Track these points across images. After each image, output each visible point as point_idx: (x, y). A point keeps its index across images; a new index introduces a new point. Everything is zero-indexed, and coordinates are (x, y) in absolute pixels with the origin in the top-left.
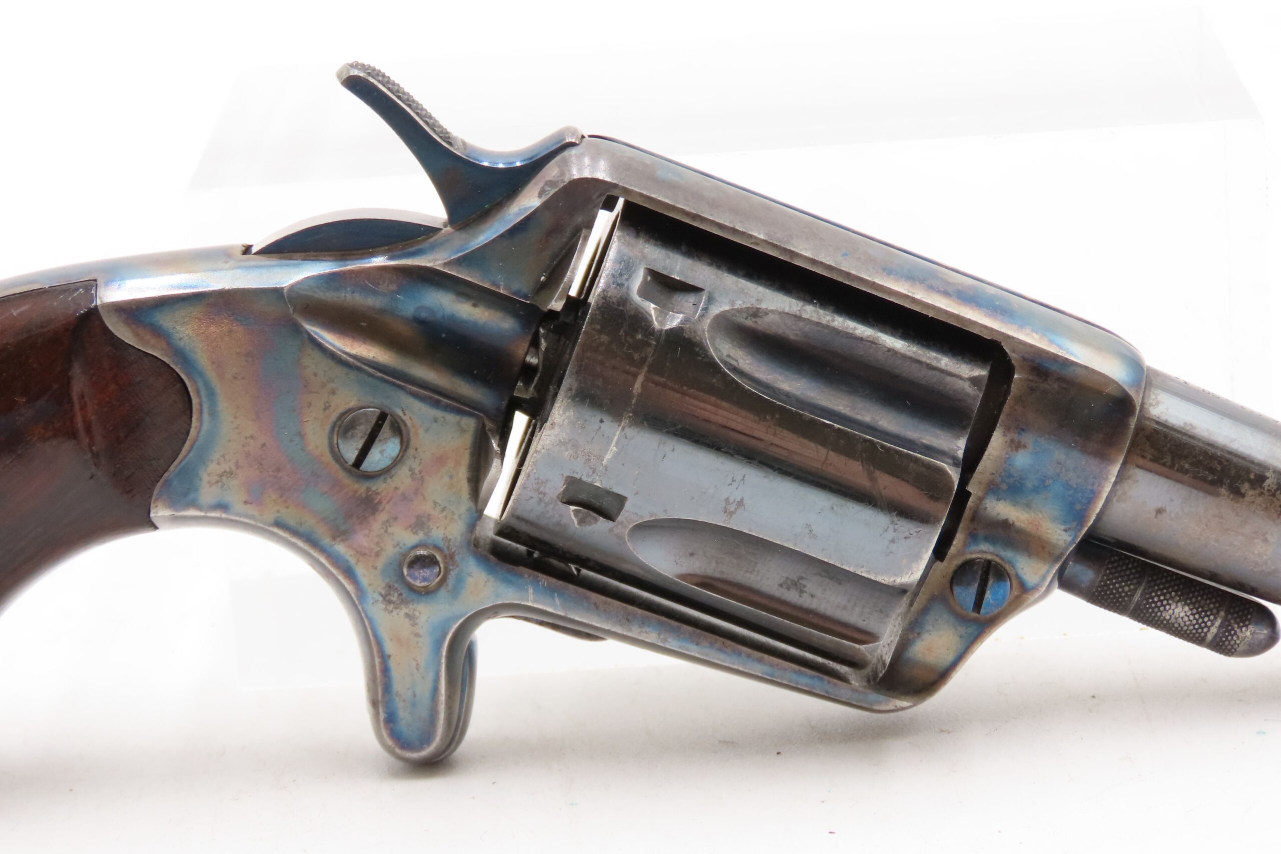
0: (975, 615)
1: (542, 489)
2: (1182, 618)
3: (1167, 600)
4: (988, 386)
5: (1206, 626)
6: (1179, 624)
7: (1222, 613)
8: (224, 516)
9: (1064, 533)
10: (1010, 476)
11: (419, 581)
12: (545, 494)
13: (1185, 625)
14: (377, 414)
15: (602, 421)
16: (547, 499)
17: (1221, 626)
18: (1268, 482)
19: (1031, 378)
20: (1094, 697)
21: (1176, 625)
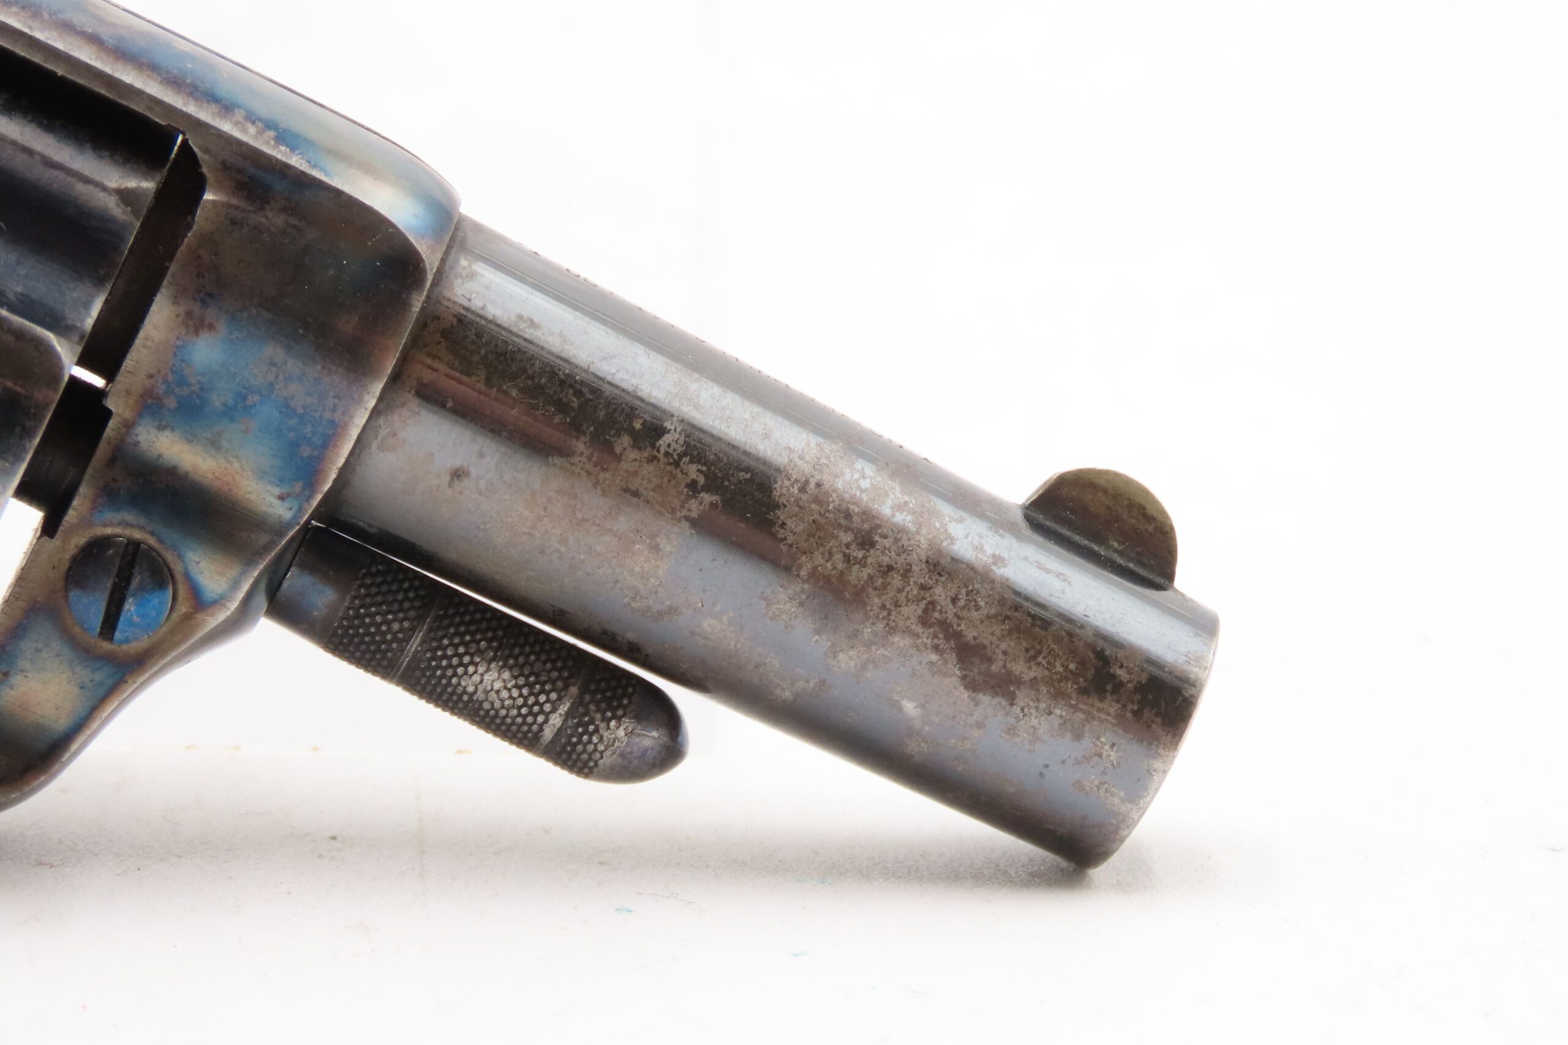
0: (105, 644)
2: (498, 692)
3: (472, 655)
4: (151, 211)
5: (542, 711)
6: (492, 703)
7: (574, 690)
9: (277, 502)
10: (182, 382)
13: (503, 707)
17: (569, 715)
18: (667, 438)
19: (234, 201)
20: (334, 838)
21: (486, 706)
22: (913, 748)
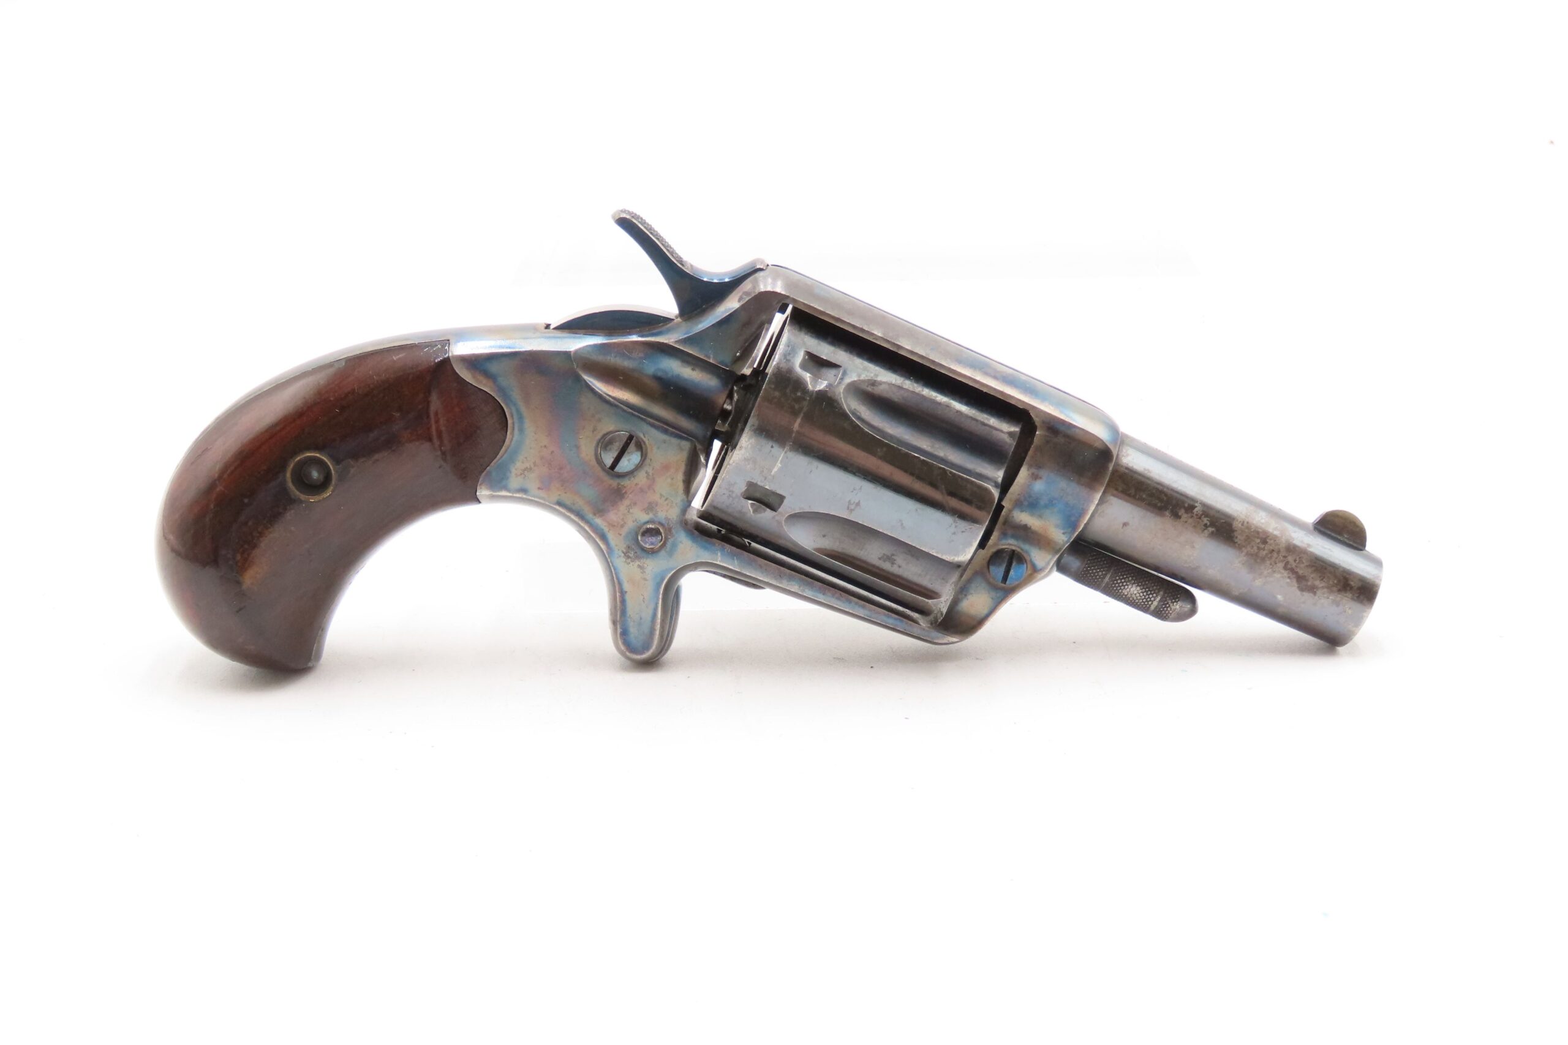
0: (1003, 585)
1: (731, 489)
2: (1135, 594)
3: (1126, 582)
4: (1020, 438)
5: (1150, 600)
6: (1133, 598)
7: (1161, 593)
8: (524, 496)
9: (1063, 535)
10: (1030, 496)
11: (648, 544)
12: (733, 492)
13: (1137, 599)
14: (627, 436)
15: (772, 447)
16: (734, 495)
17: (1160, 601)
18: (1196, 509)
19: (1047, 434)
20: (1074, 643)
21: (1131, 599)
22: (1280, 610)
